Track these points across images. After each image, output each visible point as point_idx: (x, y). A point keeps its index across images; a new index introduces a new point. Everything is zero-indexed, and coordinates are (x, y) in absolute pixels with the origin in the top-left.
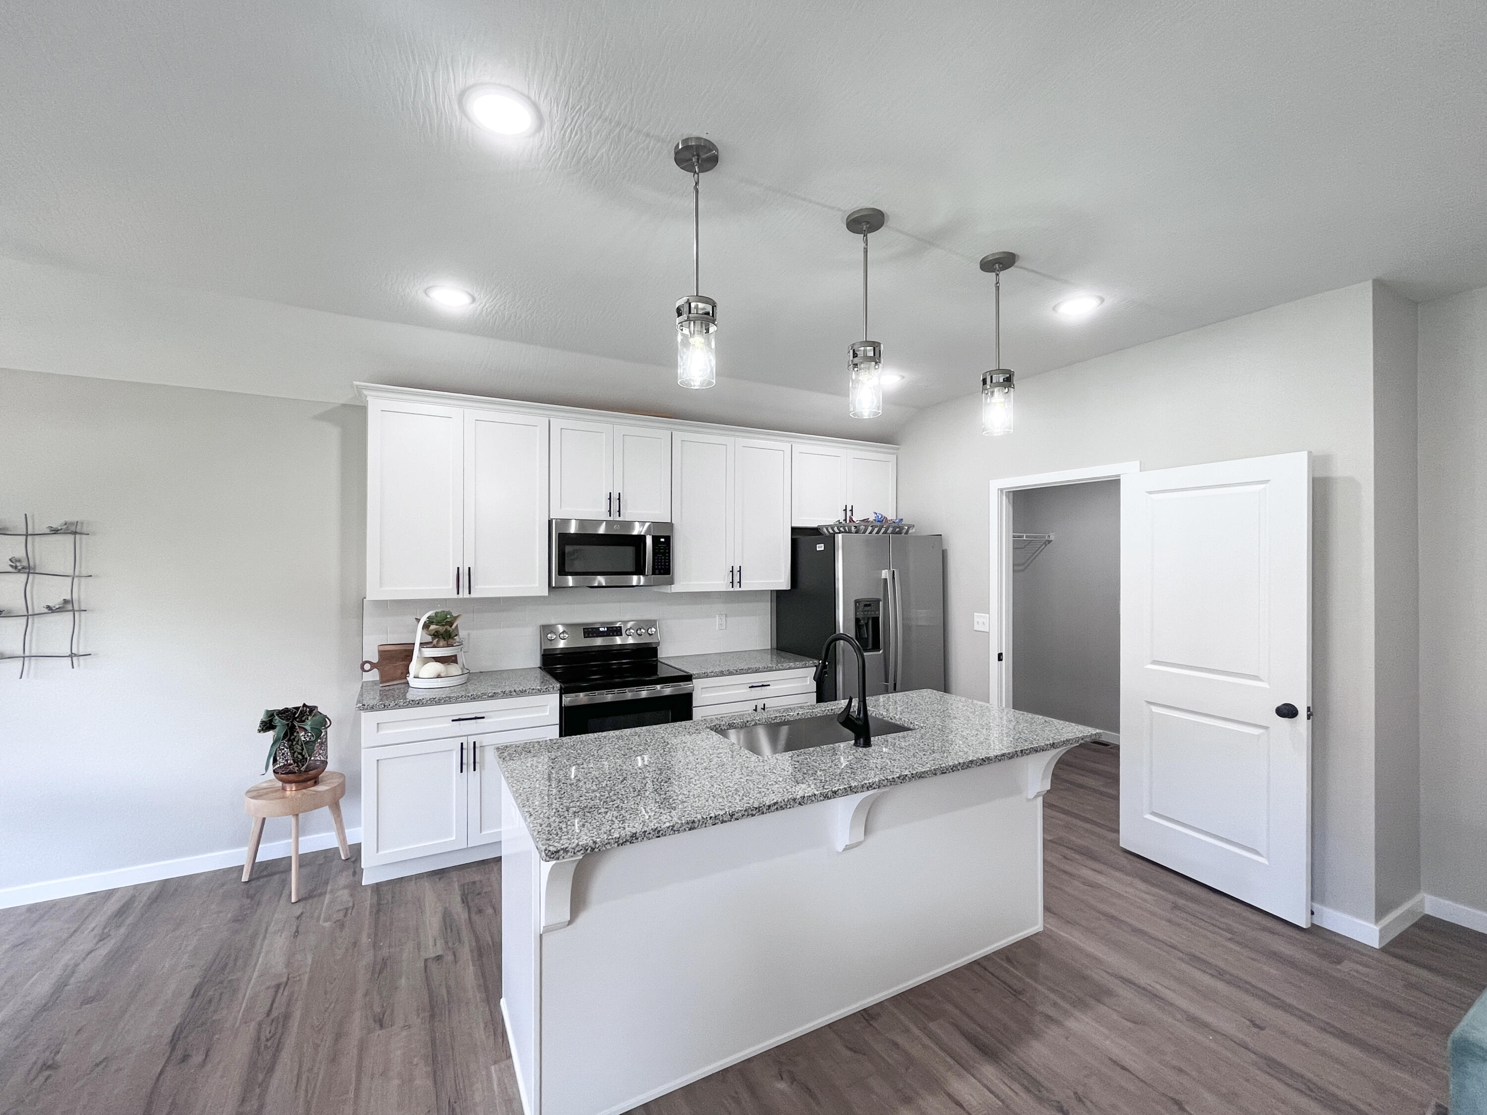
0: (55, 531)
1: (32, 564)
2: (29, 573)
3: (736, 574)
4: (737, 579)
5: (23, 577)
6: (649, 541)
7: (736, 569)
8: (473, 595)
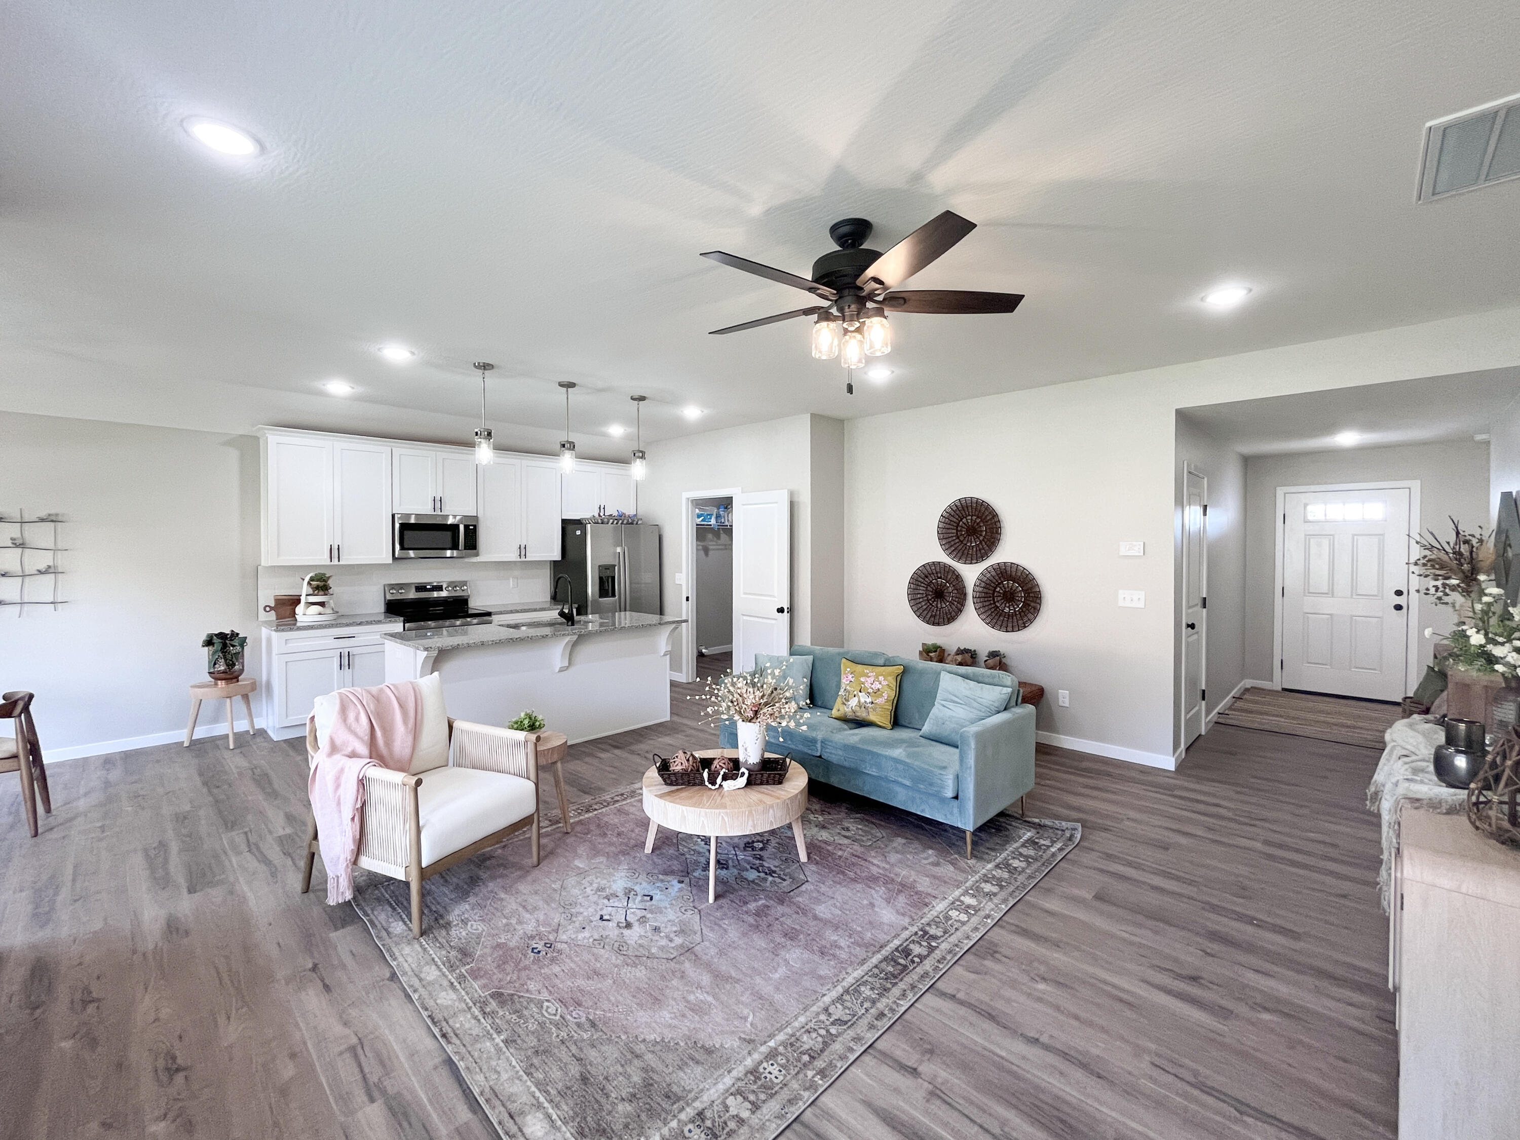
0: (42, 520)
1: (26, 542)
2: (24, 548)
3: (522, 550)
4: (523, 553)
5: (19, 550)
6: (462, 528)
7: (522, 547)
8: (341, 563)
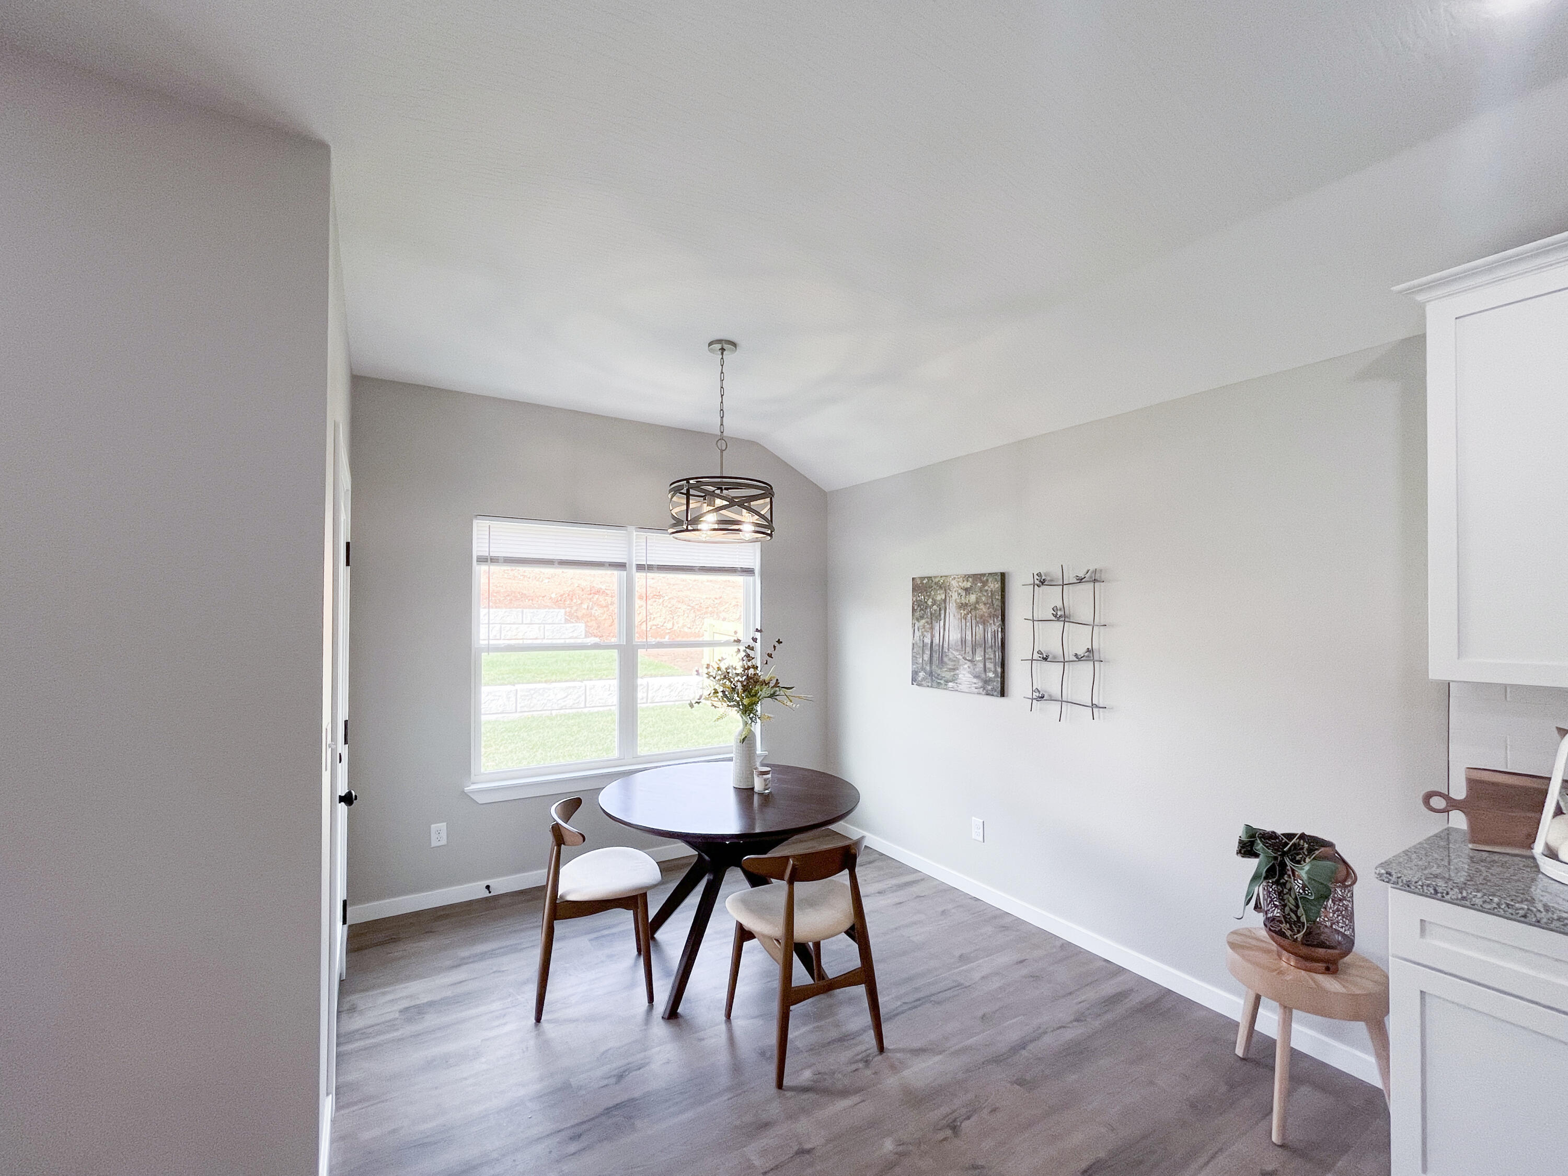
0: (1081, 580)
1: (1067, 612)
2: (1064, 621)
5: (1061, 625)
